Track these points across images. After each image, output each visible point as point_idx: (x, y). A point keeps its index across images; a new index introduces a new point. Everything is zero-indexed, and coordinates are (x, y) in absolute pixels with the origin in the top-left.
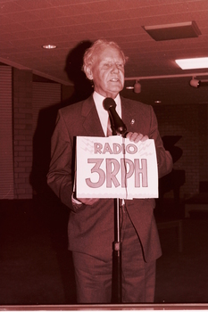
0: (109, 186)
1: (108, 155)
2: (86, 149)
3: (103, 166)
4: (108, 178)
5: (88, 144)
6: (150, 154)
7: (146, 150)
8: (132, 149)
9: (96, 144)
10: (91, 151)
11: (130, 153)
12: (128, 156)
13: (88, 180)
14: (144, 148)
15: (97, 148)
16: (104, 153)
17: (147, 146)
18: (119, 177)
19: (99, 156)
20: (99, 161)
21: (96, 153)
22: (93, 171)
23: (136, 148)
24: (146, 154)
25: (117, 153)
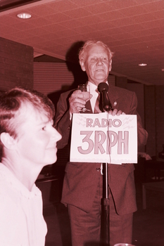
0: (96, 153)
1: (97, 128)
2: (80, 123)
3: (92, 137)
4: (96, 147)
5: (81, 120)
6: (132, 127)
7: (129, 124)
8: (117, 123)
9: (88, 120)
10: (84, 125)
11: (115, 126)
12: (112, 129)
13: (80, 148)
14: (127, 123)
15: (89, 123)
16: (94, 126)
17: (130, 120)
18: (105, 145)
19: (89, 129)
20: (89, 133)
21: (87, 126)
22: (83, 141)
23: (120, 122)
24: (129, 127)
25: (104, 127)
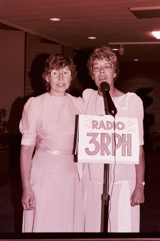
0: (102, 154)
1: (102, 130)
2: (86, 125)
3: (98, 139)
4: (102, 148)
5: (87, 121)
6: (134, 130)
8: (120, 126)
9: (94, 121)
10: (90, 127)
11: (119, 129)
12: (117, 131)
13: (87, 150)
14: (130, 126)
15: (95, 124)
16: (99, 128)
17: (132, 124)
18: (110, 147)
19: (95, 131)
20: (95, 135)
21: (93, 128)
22: (90, 142)
23: (123, 125)
24: (131, 130)
25: (109, 129)
